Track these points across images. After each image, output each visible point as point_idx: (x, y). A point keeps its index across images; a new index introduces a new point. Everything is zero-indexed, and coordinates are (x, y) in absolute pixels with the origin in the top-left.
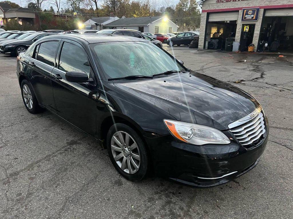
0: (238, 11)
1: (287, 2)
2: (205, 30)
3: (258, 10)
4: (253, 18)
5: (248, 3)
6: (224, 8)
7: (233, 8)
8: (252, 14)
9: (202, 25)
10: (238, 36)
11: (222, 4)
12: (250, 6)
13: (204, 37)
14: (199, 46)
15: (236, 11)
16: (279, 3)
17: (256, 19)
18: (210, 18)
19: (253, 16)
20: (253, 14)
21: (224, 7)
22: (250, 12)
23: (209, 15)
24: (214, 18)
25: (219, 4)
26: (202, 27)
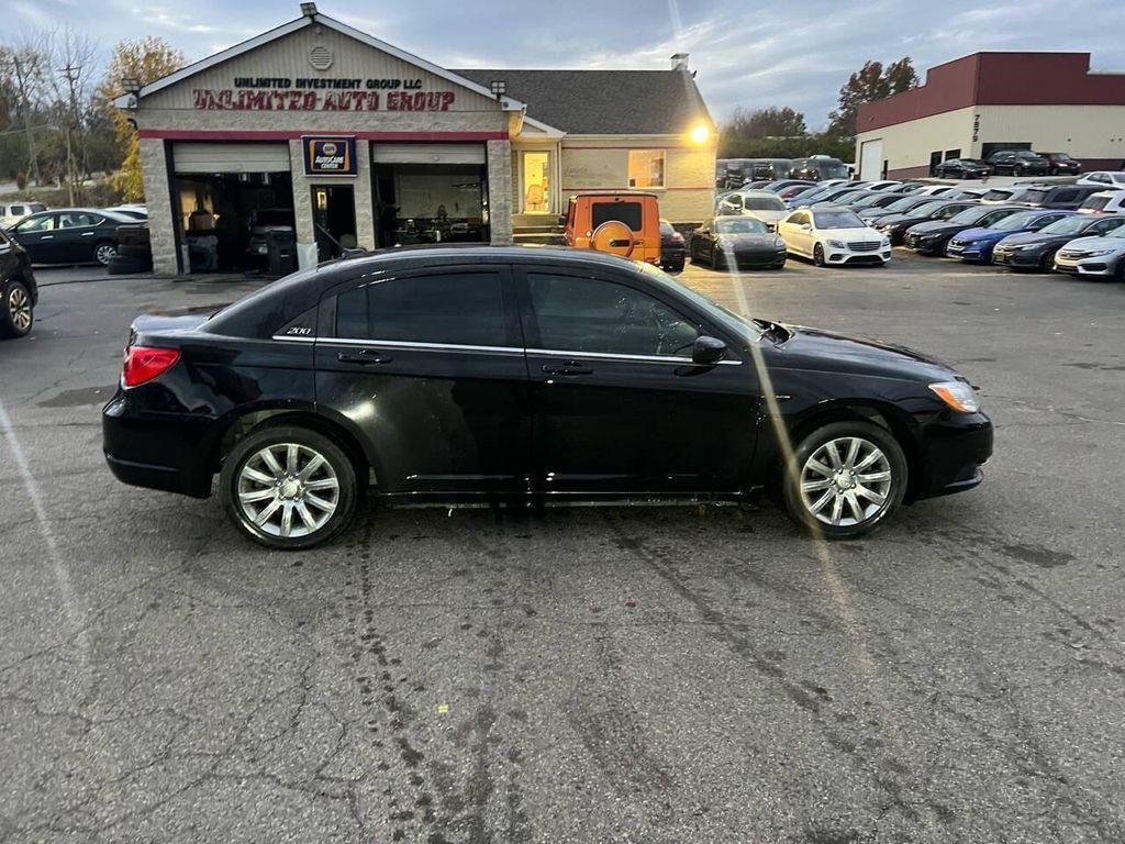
0: (286, 143)
1: (428, 125)
2: (169, 203)
3: (353, 143)
4: (341, 166)
5: (316, 119)
6: (233, 129)
7: (263, 130)
8: (337, 155)
9: (152, 186)
10: (305, 225)
11: (219, 113)
12: (323, 130)
13: (171, 231)
14: (155, 267)
15: (279, 141)
16: (410, 126)
17: (354, 170)
18: (176, 158)
19: (340, 160)
20: (340, 153)
21: (232, 125)
22: (329, 147)
23: (171, 149)
24: (195, 162)
25: (205, 113)
26: (156, 191)
